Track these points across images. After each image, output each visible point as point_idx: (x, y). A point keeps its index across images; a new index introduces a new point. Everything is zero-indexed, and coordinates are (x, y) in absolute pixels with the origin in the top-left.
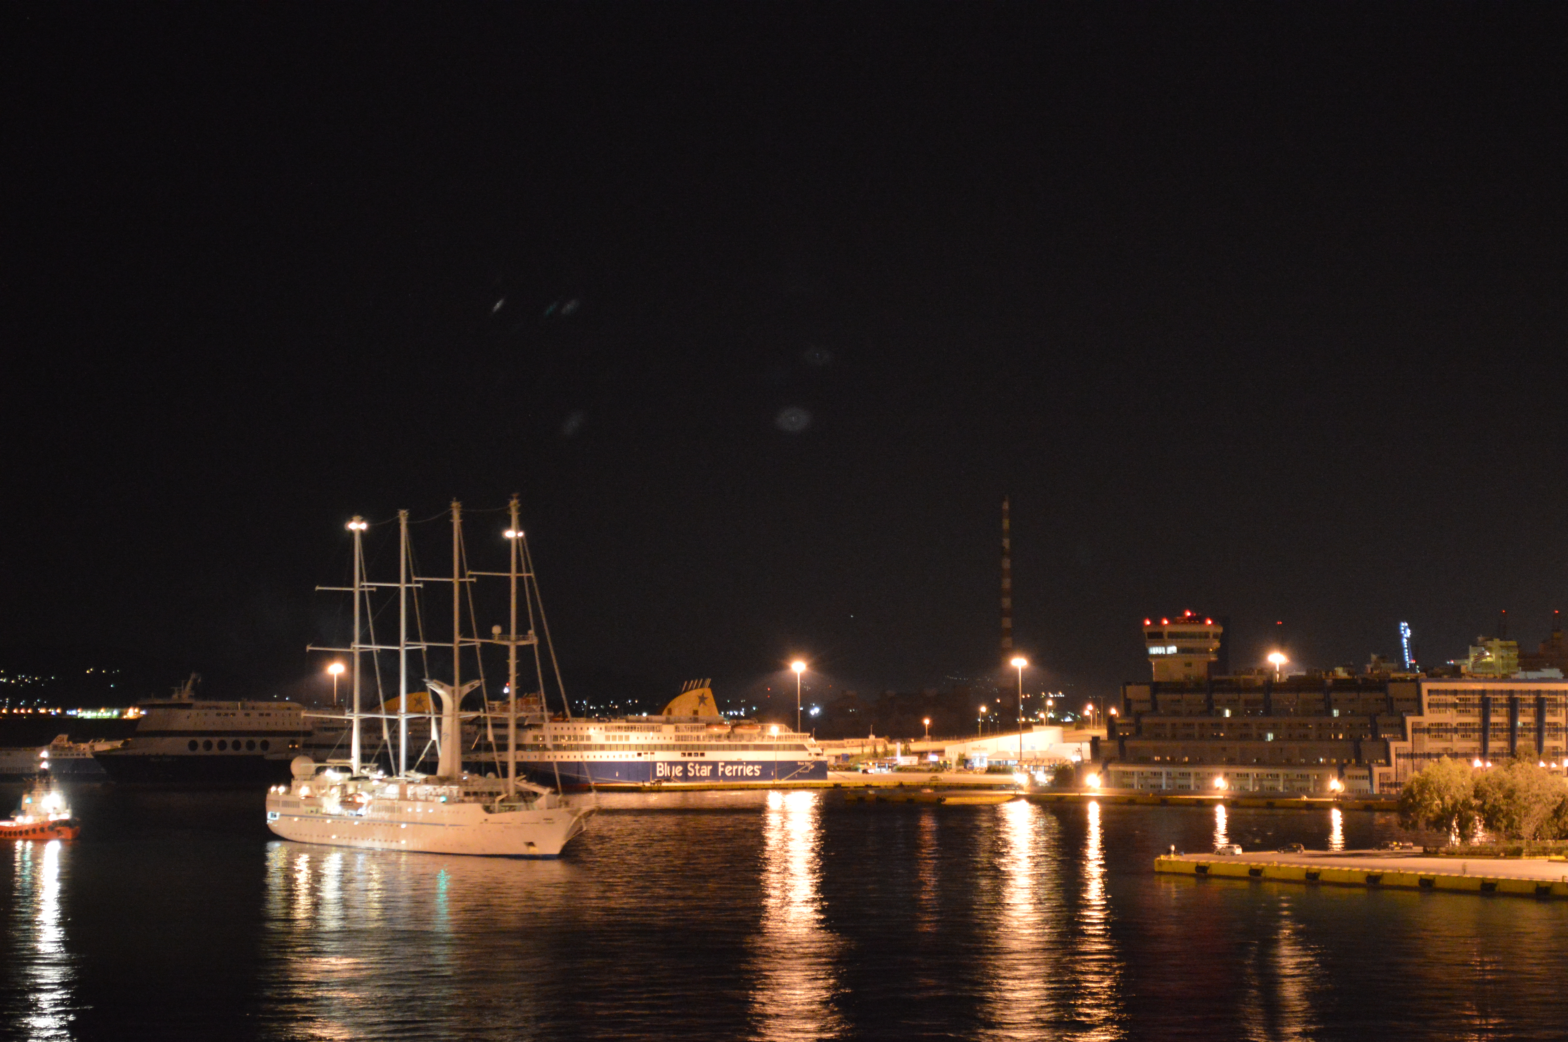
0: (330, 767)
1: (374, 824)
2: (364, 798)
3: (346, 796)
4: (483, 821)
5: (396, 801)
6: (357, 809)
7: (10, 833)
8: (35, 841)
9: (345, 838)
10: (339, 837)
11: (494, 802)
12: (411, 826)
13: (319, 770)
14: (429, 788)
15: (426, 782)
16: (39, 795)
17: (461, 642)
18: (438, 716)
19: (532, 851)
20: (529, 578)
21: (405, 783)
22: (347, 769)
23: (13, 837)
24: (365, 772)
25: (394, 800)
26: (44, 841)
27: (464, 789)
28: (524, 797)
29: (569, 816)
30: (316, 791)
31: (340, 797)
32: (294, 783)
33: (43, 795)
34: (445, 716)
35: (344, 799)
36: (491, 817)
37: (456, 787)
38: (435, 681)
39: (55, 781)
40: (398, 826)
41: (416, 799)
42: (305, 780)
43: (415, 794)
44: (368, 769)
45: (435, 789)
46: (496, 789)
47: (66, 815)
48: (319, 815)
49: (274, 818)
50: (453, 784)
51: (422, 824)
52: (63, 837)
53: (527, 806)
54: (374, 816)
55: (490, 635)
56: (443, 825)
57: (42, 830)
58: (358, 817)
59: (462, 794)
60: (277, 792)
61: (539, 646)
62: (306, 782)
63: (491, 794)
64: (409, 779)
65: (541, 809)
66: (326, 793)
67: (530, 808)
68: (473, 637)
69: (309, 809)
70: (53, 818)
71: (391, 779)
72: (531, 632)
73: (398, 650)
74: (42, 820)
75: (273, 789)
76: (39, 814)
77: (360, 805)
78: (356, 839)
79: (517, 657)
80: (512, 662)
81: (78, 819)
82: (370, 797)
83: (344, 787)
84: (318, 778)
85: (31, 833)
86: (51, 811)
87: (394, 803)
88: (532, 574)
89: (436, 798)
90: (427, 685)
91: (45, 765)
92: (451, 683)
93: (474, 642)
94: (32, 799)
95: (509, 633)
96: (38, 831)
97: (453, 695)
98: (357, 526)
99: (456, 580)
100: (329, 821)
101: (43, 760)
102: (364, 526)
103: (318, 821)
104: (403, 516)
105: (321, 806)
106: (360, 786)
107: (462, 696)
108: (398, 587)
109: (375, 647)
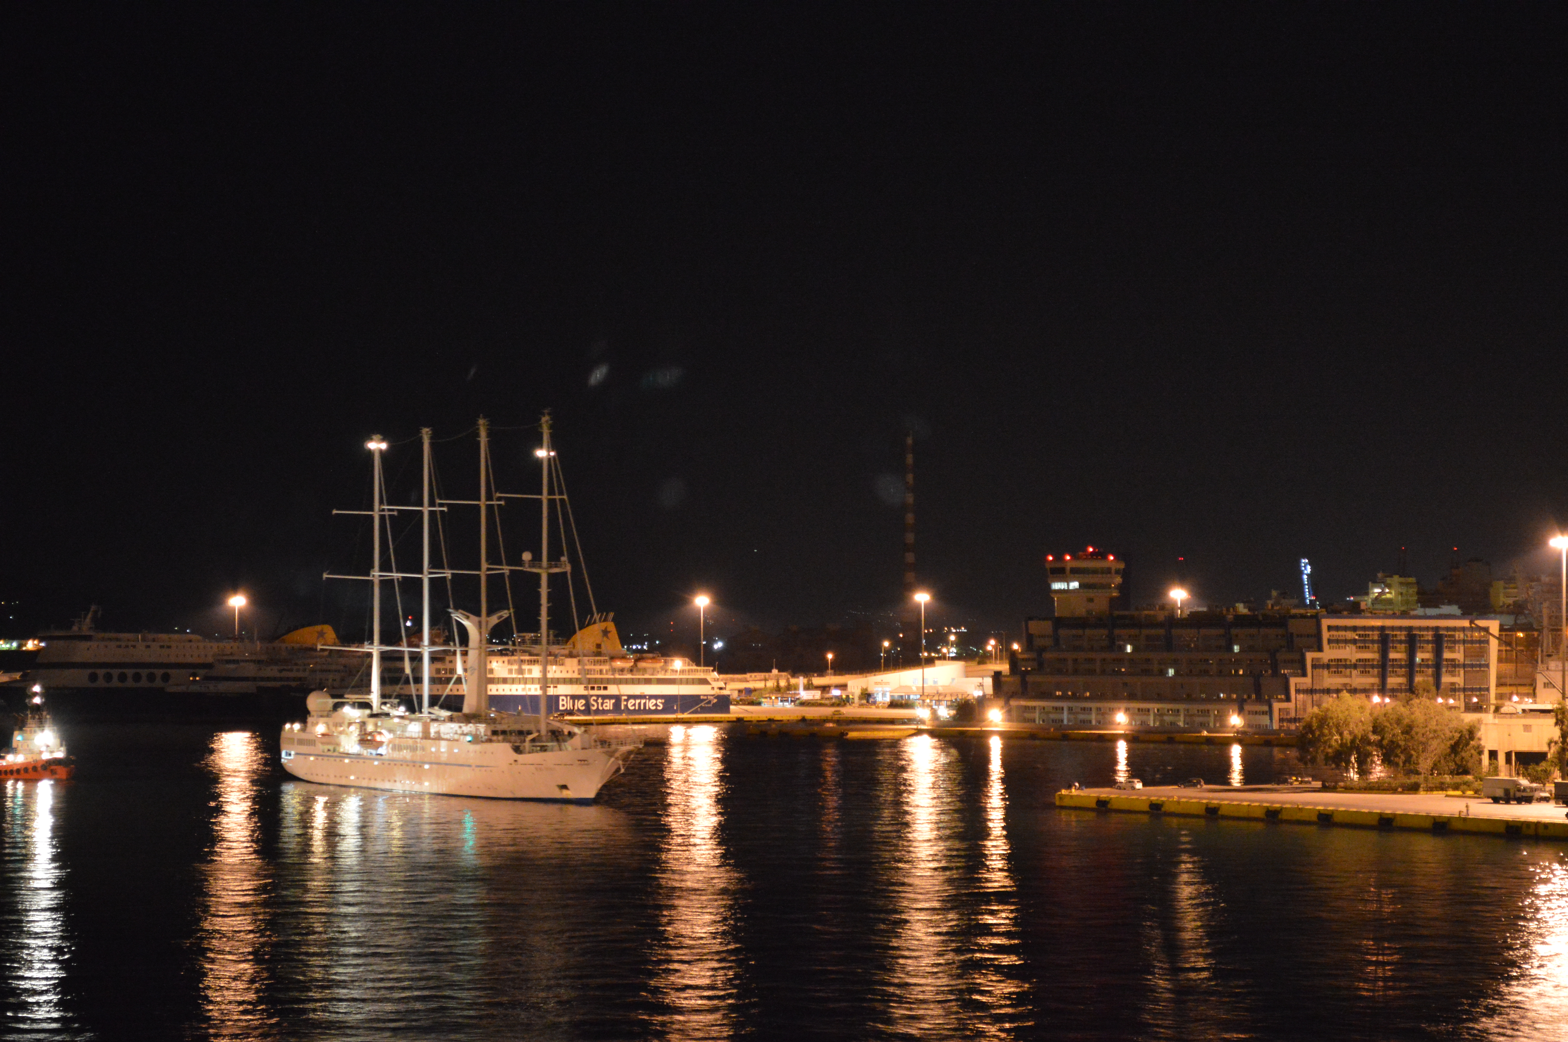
0: (348, 703)
1: (395, 765)
2: (385, 737)
4: (512, 762)
5: (418, 740)
6: (377, 748)
8: (26, 781)
9: (364, 779)
10: (358, 778)
11: (524, 741)
12: (434, 766)
13: (337, 707)
14: (455, 726)
15: (451, 719)
16: (31, 732)
17: (488, 569)
18: (463, 649)
19: (566, 794)
20: (562, 500)
21: (428, 720)
22: (367, 705)
24: (386, 709)
25: (415, 738)
26: (37, 780)
27: (492, 727)
28: (556, 736)
29: (604, 757)
30: (334, 729)
31: (359, 735)
32: (310, 720)
33: (35, 732)
34: (471, 649)
35: (363, 737)
36: (520, 757)
37: (484, 725)
38: (460, 611)
39: (48, 717)
40: (420, 766)
41: (438, 738)
42: (322, 716)
43: (438, 733)
44: (388, 705)
45: (460, 727)
46: (526, 728)
47: (60, 754)
48: (336, 754)
49: (288, 758)
50: (480, 722)
51: (446, 764)
52: (57, 776)
53: (560, 746)
54: (395, 756)
55: (520, 562)
56: (469, 766)
57: (35, 769)
58: (379, 757)
59: (489, 733)
60: (292, 729)
61: (573, 573)
62: (322, 719)
63: (521, 733)
64: (433, 716)
65: (576, 749)
66: (344, 730)
67: (564, 748)
68: (501, 564)
69: (326, 747)
70: (46, 756)
71: (413, 716)
72: (564, 559)
73: (420, 578)
74: (35, 758)
75: (287, 726)
76: (31, 752)
77: (381, 744)
78: (375, 780)
79: (549, 587)
80: (544, 591)
81: (72, 757)
82: (391, 736)
83: (363, 724)
84: (335, 714)
85: (22, 772)
86: (44, 749)
87: (416, 742)
88: (565, 497)
89: (462, 737)
90: (452, 615)
91: (37, 700)
92: (478, 613)
93: (503, 569)
94: (23, 736)
95: (540, 560)
96: (30, 770)
97: (480, 626)
98: (376, 446)
99: (483, 503)
100: (347, 761)
101: (35, 694)
102: (384, 446)
103: (335, 760)
104: (426, 434)
105: (338, 745)
106: (380, 724)
107: (490, 628)
108: (421, 510)
109: (396, 575)
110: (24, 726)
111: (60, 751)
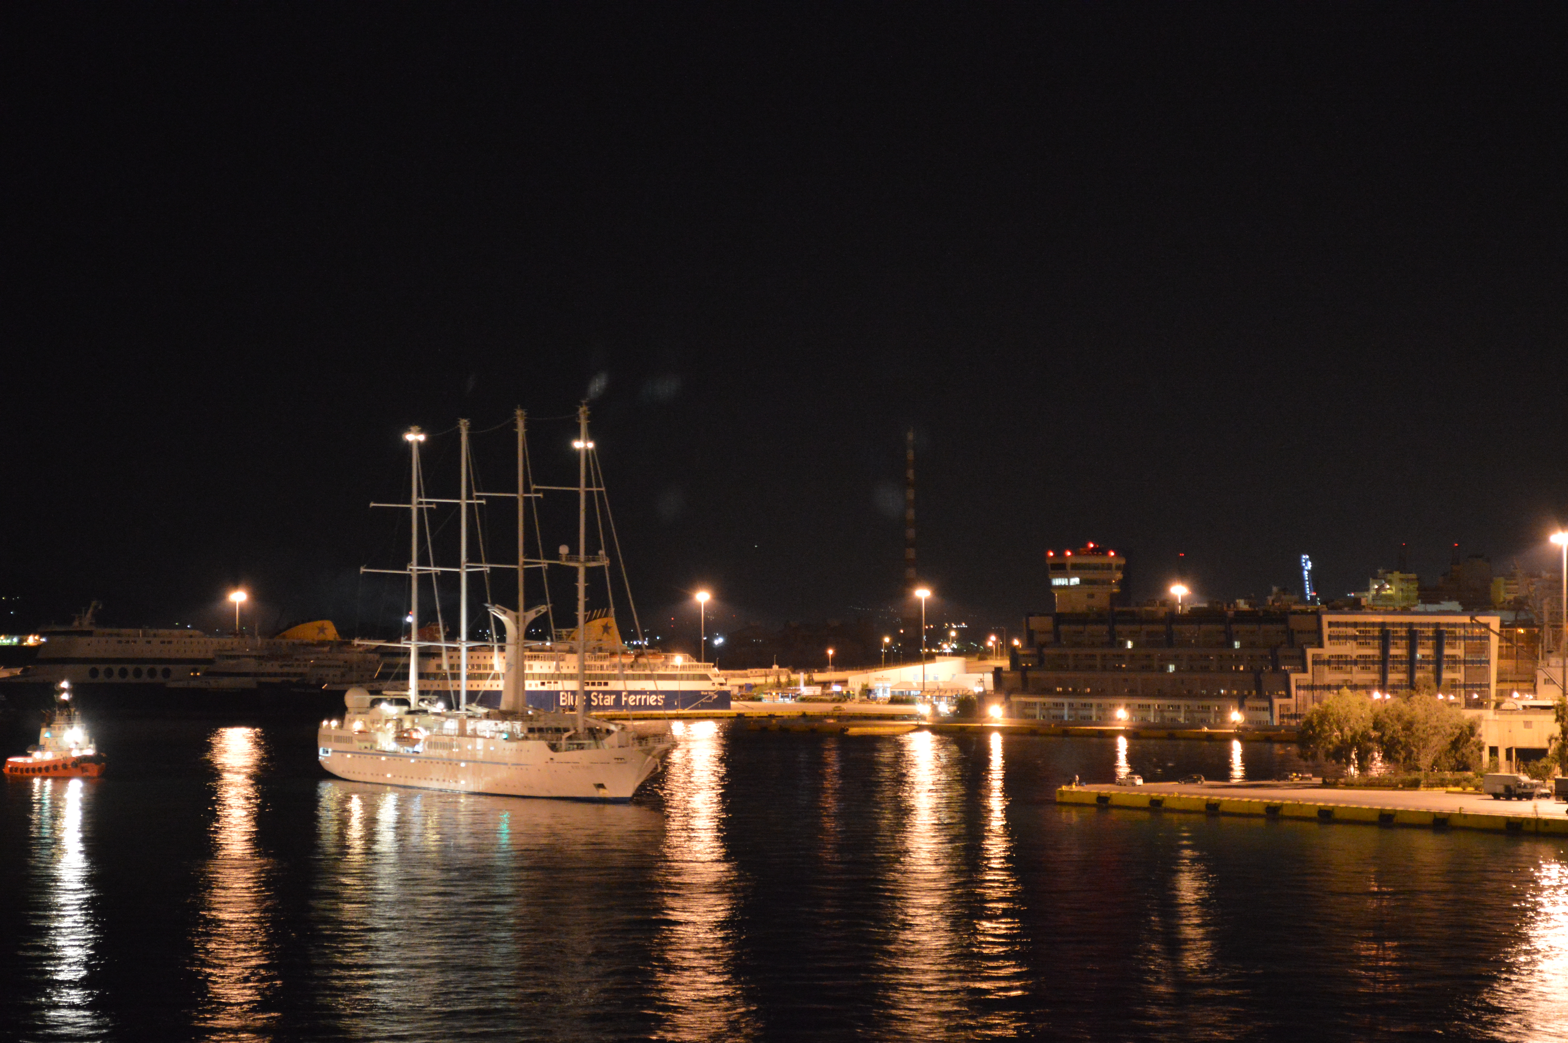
0: (385, 700)
1: (432, 762)
2: (422, 734)
3: (402, 731)
4: (548, 760)
5: (455, 738)
6: (414, 746)
7: (27, 770)
8: (55, 779)
9: (400, 777)
10: (394, 776)
11: (561, 739)
12: (471, 764)
13: (374, 703)
14: (491, 723)
15: (488, 716)
16: (59, 728)
17: (526, 563)
18: (500, 644)
19: (602, 793)
20: (600, 493)
21: (465, 717)
22: (404, 702)
23: (31, 774)
24: (424, 705)
25: (451, 736)
26: (67, 778)
27: (529, 724)
28: (594, 734)
29: (643, 755)
30: (370, 726)
31: (396, 732)
32: (347, 716)
33: (64, 729)
34: (508, 644)
35: (399, 734)
36: (556, 755)
37: (520, 723)
38: (497, 605)
39: (77, 713)
40: (456, 764)
41: (475, 735)
42: (359, 713)
43: (474, 730)
44: (426, 702)
45: (496, 724)
46: (562, 725)
47: (90, 751)
48: (373, 751)
50: (516, 719)
51: (482, 762)
52: (86, 774)
53: (597, 744)
54: (431, 753)
55: (557, 556)
56: (506, 764)
57: (65, 766)
58: (415, 755)
59: (525, 731)
60: (329, 726)
61: (610, 568)
62: (360, 716)
63: (558, 730)
64: (470, 713)
65: (613, 747)
66: (381, 727)
67: (601, 746)
68: (538, 558)
69: (363, 745)
70: (76, 754)
71: (450, 713)
72: (602, 552)
73: (458, 572)
74: (64, 756)
75: (325, 723)
76: (60, 749)
77: (417, 741)
78: (412, 778)
79: (586, 581)
80: (581, 585)
81: (104, 755)
82: (428, 733)
83: (400, 721)
84: (373, 711)
85: (51, 770)
86: (73, 746)
87: (453, 739)
88: (603, 489)
89: (498, 735)
90: (489, 610)
91: (65, 697)
92: (515, 609)
93: (540, 563)
94: (51, 733)
95: (578, 553)
96: (60, 768)
97: (517, 621)
98: (414, 437)
99: (520, 495)
100: (383, 758)
101: (63, 690)
102: (422, 438)
103: (372, 758)
104: (464, 426)
105: (375, 742)
106: (416, 721)
107: (527, 623)
108: (458, 503)
109: (434, 569)
110: (51, 724)
111: (90, 748)
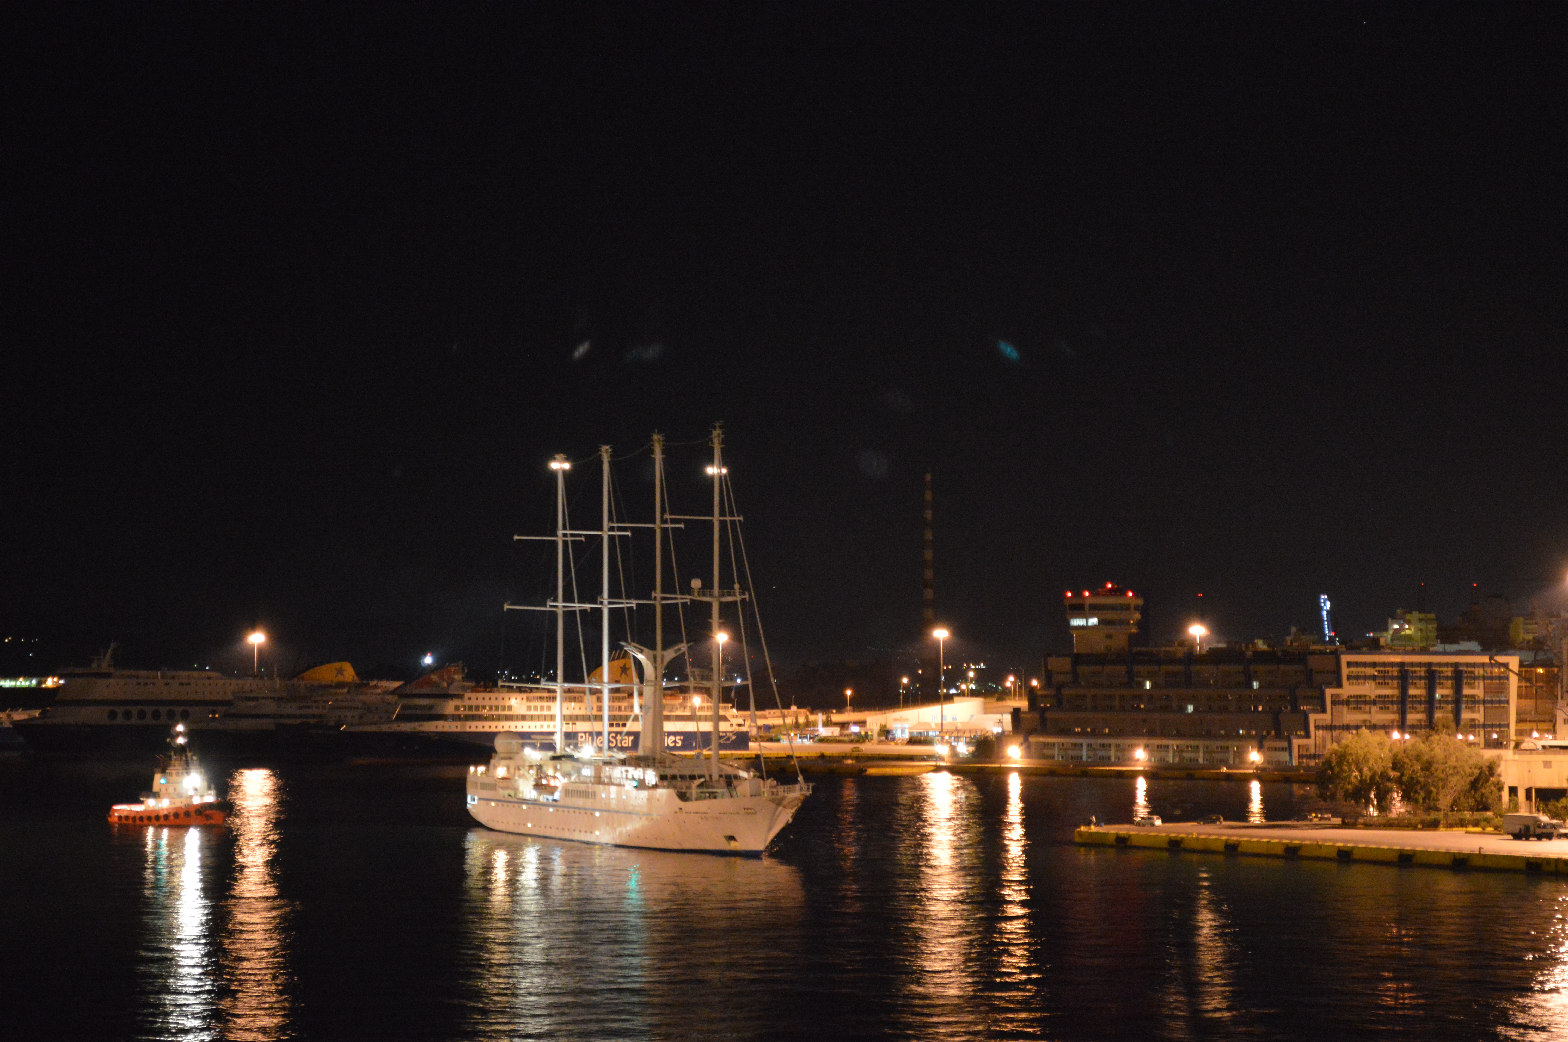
1: (568, 811)
2: (560, 781)
3: (542, 778)
4: (677, 810)
5: (590, 784)
6: (552, 794)
7: (141, 819)
9: (540, 827)
10: (534, 826)
11: (690, 787)
12: (605, 814)
14: (625, 769)
15: (625, 763)
16: (178, 774)
17: (663, 599)
18: (640, 686)
19: (733, 846)
21: (601, 764)
22: (549, 747)
23: (146, 823)
24: (566, 750)
25: (587, 783)
26: (186, 827)
27: (662, 772)
28: (727, 782)
29: (773, 805)
30: (513, 772)
31: (536, 779)
32: (493, 762)
33: (180, 775)
34: (648, 685)
35: (539, 781)
36: (685, 805)
37: (653, 770)
38: (636, 645)
39: (195, 758)
40: (592, 814)
41: (609, 783)
42: (505, 758)
43: (609, 777)
44: (572, 747)
45: (630, 771)
46: (695, 771)
47: (209, 798)
48: (515, 799)
50: (650, 766)
51: (616, 812)
53: (730, 792)
54: (568, 802)
55: (691, 591)
56: (637, 814)
58: (553, 803)
59: (657, 779)
60: (476, 772)
61: (742, 602)
62: (505, 761)
63: (687, 778)
65: (744, 796)
66: (522, 774)
67: (735, 795)
68: (675, 592)
69: (506, 792)
70: (196, 801)
72: (735, 588)
73: (600, 608)
74: (184, 803)
75: (473, 769)
76: (180, 796)
77: (555, 788)
78: (550, 827)
80: (715, 621)
82: (566, 780)
83: (542, 767)
84: (517, 756)
86: (191, 792)
87: (586, 787)
88: (735, 518)
89: (629, 782)
90: (629, 650)
91: (181, 741)
92: (653, 647)
93: (676, 599)
94: (166, 779)
95: (712, 587)
96: (182, 816)
97: (654, 660)
98: (559, 466)
99: (658, 526)
100: (524, 807)
101: (179, 734)
102: (567, 466)
103: (514, 806)
104: (606, 452)
105: (516, 790)
106: (558, 767)
107: (665, 663)
108: (600, 535)
109: (577, 606)
110: (166, 769)
111: (210, 794)
